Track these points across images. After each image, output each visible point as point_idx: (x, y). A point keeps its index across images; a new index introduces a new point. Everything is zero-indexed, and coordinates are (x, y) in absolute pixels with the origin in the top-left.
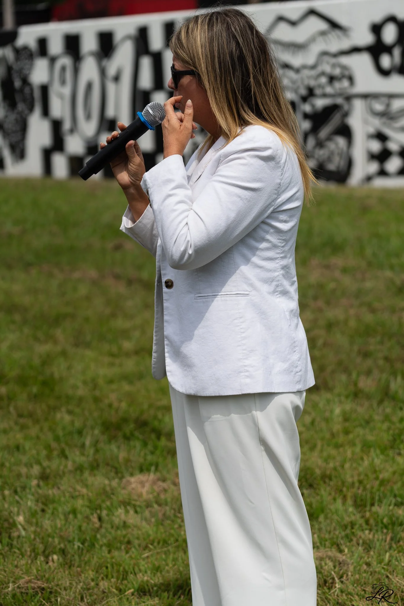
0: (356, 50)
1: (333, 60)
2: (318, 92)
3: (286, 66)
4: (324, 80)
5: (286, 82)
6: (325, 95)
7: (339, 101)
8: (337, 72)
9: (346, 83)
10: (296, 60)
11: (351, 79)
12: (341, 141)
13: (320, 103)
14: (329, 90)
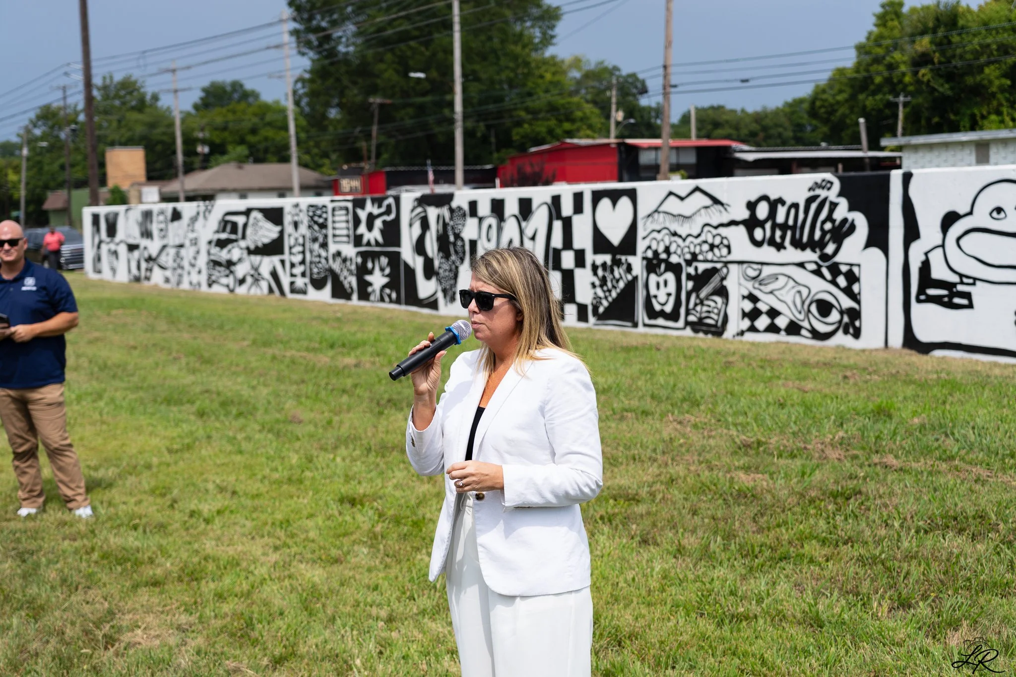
0: (733, 223)
1: (715, 232)
2: (700, 257)
3: (675, 234)
4: (706, 247)
5: (673, 248)
6: (706, 261)
7: (719, 266)
8: (717, 241)
9: (724, 251)
10: (683, 231)
11: (728, 247)
12: (719, 300)
13: (702, 267)
14: (710, 256)
